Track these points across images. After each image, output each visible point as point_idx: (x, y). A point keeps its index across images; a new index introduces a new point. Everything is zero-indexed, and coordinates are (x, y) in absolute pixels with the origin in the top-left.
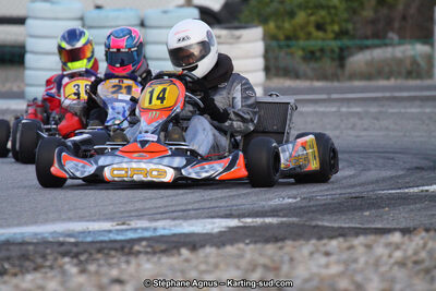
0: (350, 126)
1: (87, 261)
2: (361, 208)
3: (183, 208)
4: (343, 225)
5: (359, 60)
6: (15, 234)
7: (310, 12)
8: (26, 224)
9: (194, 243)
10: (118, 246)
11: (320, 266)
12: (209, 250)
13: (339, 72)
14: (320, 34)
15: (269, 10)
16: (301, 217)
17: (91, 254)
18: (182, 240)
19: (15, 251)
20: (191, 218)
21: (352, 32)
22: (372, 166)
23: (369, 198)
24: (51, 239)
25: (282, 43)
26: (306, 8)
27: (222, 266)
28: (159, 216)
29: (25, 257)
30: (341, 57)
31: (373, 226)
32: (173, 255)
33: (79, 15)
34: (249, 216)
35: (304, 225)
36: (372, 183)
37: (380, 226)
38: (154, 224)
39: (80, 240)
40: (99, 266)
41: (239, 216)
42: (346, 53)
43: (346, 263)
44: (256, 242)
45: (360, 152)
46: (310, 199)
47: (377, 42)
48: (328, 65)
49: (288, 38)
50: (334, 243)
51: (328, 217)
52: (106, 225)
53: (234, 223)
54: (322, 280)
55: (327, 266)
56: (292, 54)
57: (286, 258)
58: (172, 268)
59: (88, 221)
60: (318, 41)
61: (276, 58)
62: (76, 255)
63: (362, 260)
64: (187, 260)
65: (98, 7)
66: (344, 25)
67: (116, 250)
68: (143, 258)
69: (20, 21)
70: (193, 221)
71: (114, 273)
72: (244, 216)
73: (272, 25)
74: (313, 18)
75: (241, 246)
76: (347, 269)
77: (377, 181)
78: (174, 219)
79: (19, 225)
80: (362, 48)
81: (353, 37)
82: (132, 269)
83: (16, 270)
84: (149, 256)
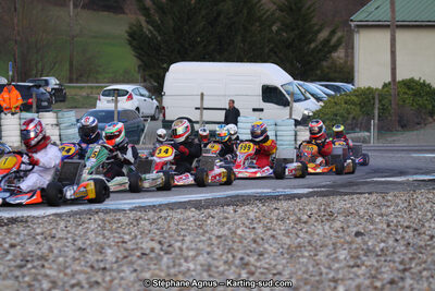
1: (264, 202)
11: (343, 205)
12: (304, 199)
18: (295, 195)
32: (293, 201)
38: (285, 190)
39: (261, 195)
40: (269, 204)
52: (269, 190)
59: (263, 189)
62: (260, 200)
64: (298, 202)
67: (273, 198)
68: (283, 201)
71: (275, 206)
76: (352, 206)
82: (279, 205)
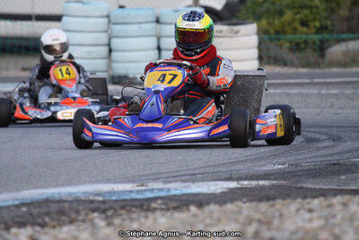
0: (328, 105)
1: (112, 216)
2: (338, 173)
3: (192, 172)
4: (324, 187)
5: (336, 50)
6: (54, 194)
7: (295, 11)
8: (63, 185)
9: (201, 201)
10: (138, 203)
11: (304, 221)
12: (213, 207)
13: (320, 60)
14: (305, 29)
15: (262, 9)
16: (289, 180)
17: (116, 210)
18: (191, 198)
19: (54, 208)
20: (199, 181)
21: (330, 28)
22: (347, 139)
23: (344, 165)
24: (83, 198)
25: (273, 37)
26: (294, 7)
27: (224, 221)
28: (172, 179)
29: (61, 212)
30: (322, 48)
31: (348, 188)
32: (183, 211)
33: (105, 13)
34: (246, 179)
35: (290, 187)
36: (348, 152)
37: (353, 188)
38: (168, 186)
39: (107, 198)
40: (123, 220)
41: (238, 179)
42: (326, 45)
43: (326, 219)
44: (251, 201)
45: (337, 127)
46: (297, 165)
47: (351, 36)
48: (311, 55)
49: (277, 33)
50: (316, 202)
51: (311, 180)
52: (128, 187)
53: (233, 185)
54: (306, 232)
55: (311, 220)
56: (281, 45)
57: (277, 214)
58: (183, 222)
59: (114, 183)
60: (303, 34)
61: (268, 50)
62: (104, 211)
63: (339, 216)
64: (195, 216)
65: (121, 7)
66: (323, 21)
67: (136, 206)
68: (158, 214)
69: (58, 18)
70: (200, 184)
71: (135, 226)
72: (242, 179)
73: (264, 22)
74: (298, 16)
75: (240, 204)
76: (327, 224)
77: (351, 151)
78: (184, 181)
79: (56, 186)
80: (339, 41)
81: (332, 32)
83: (55, 223)
84: (164, 212)
